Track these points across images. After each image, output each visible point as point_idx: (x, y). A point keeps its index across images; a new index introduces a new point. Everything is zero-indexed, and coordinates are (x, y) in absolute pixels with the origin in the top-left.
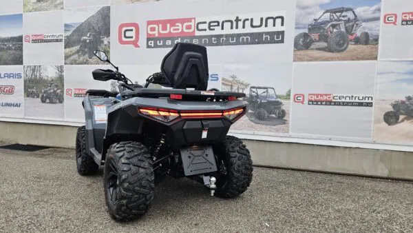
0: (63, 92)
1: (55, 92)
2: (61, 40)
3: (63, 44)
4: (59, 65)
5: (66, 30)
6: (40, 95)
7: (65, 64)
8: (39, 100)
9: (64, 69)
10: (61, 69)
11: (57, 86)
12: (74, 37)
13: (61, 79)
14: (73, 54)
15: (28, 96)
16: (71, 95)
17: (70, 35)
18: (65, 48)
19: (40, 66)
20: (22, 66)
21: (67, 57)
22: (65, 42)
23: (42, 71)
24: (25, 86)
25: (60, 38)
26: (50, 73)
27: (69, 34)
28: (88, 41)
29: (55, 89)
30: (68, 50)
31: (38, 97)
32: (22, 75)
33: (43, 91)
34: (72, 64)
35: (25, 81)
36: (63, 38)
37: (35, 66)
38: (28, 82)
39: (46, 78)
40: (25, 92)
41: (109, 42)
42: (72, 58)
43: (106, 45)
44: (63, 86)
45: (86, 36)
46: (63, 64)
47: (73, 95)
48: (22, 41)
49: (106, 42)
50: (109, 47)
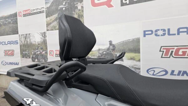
0: (46, 53)
1: (41, 53)
2: (43, 12)
3: (44, 14)
4: (43, 32)
5: (46, 3)
6: (31, 57)
7: (47, 30)
8: (31, 60)
9: (47, 35)
10: (44, 35)
11: (42, 49)
12: (53, 8)
13: (45, 42)
14: (53, 22)
15: (23, 57)
16: (53, 55)
17: (50, 6)
18: (47, 17)
19: (29, 34)
20: (18, 35)
21: (48, 25)
22: (46, 13)
23: (31, 38)
24: (21, 50)
25: (42, 10)
26: (37, 39)
27: (48, 5)
28: (64, 9)
29: (41, 51)
30: (48, 19)
31: (30, 58)
32: (19, 42)
33: (33, 53)
34: (52, 30)
35: (21, 46)
36: (45, 10)
37: (26, 34)
38: (22, 47)
39: (34, 43)
40: (21, 54)
41: (82, 7)
42: (52, 25)
43: (80, 10)
44: (47, 48)
45: (62, 4)
46: (46, 31)
47: (54, 55)
48: (17, 17)
49: (79, 8)
50: (83, 11)
